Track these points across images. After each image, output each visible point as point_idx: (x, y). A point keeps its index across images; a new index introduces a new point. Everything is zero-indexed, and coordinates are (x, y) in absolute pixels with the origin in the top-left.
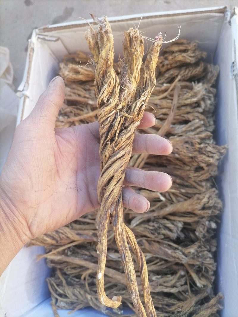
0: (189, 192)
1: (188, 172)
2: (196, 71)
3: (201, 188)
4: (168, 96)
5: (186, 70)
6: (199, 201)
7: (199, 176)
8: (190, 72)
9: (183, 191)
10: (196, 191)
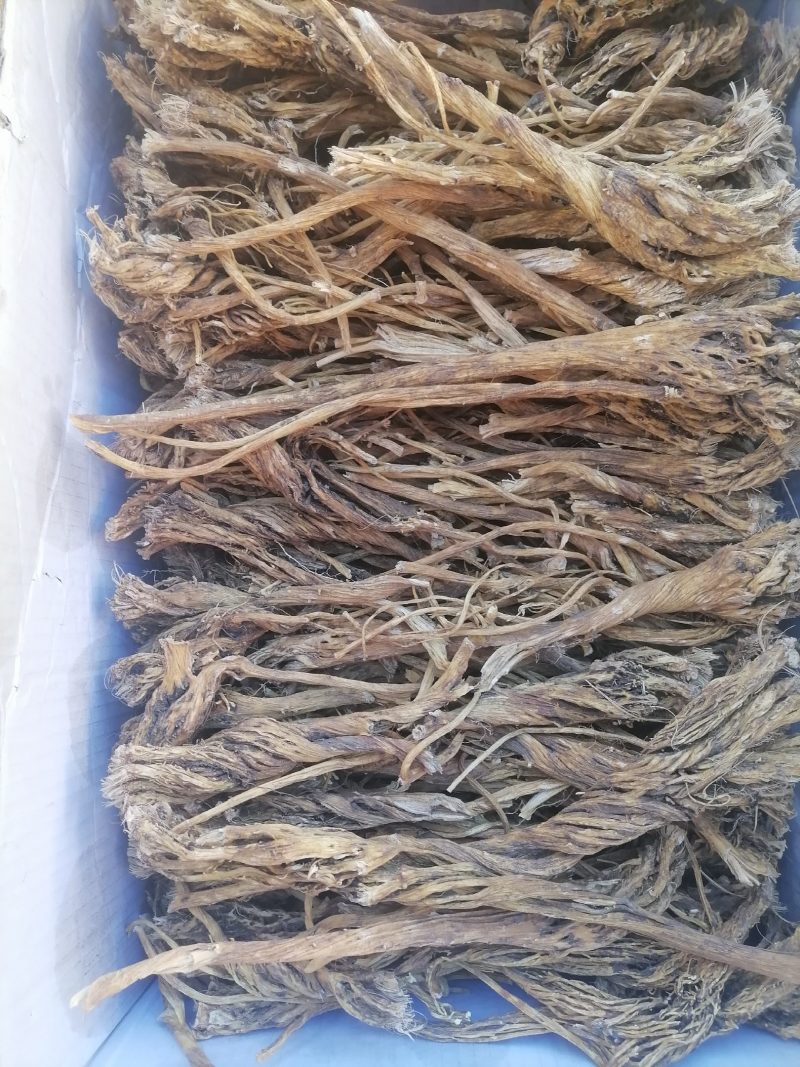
0: (694, 537)
1: (690, 463)
2: (724, 44)
3: (741, 524)
4: (618, 148)
5: (687, 38)
6: (746, 576)
7: (740, 475)
8: (705, 46)
9: (670, 535)
10: (719, 533)
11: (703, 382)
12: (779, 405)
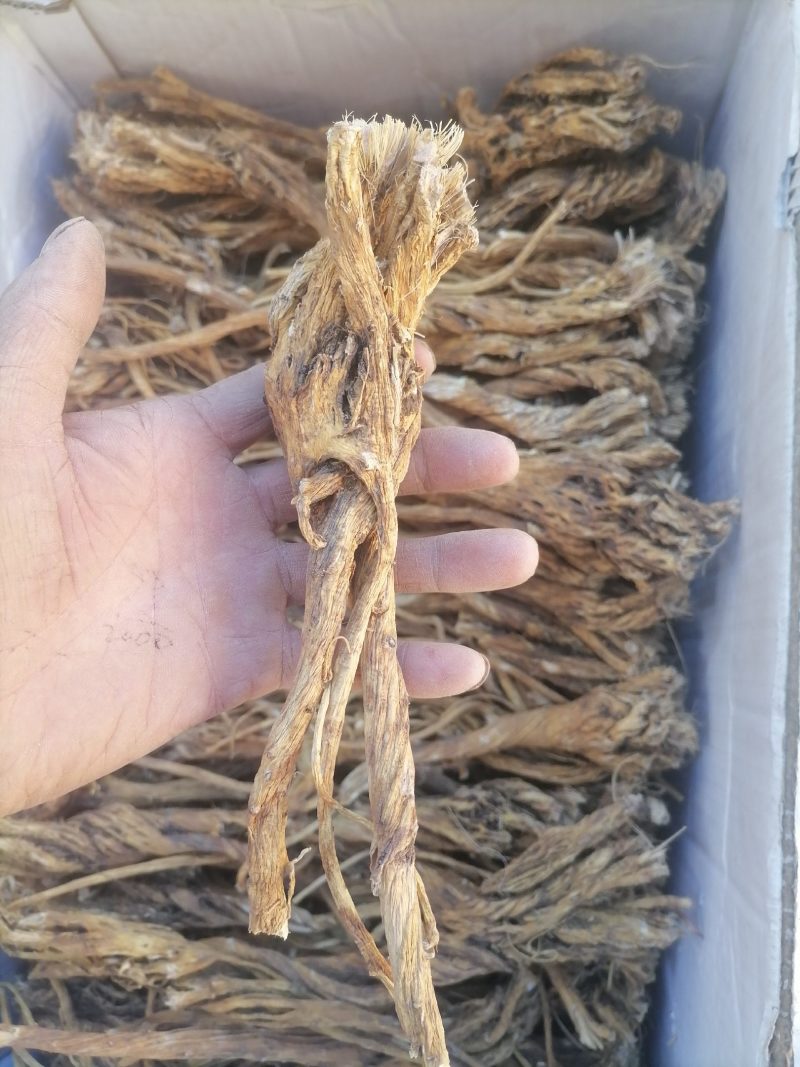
0: (574, 672)
1: (575, 597)
2: (633, 187)
3: (620, 664)
4: (514, 283)
5: (591, 180)
6: (607, 723)
7: (619, 616)
8: (610, 189)
9: (551, 667)
10: (600, 671)
11: (562, 525)
12: (634, 555)
